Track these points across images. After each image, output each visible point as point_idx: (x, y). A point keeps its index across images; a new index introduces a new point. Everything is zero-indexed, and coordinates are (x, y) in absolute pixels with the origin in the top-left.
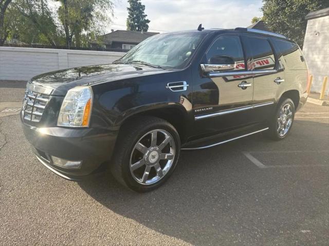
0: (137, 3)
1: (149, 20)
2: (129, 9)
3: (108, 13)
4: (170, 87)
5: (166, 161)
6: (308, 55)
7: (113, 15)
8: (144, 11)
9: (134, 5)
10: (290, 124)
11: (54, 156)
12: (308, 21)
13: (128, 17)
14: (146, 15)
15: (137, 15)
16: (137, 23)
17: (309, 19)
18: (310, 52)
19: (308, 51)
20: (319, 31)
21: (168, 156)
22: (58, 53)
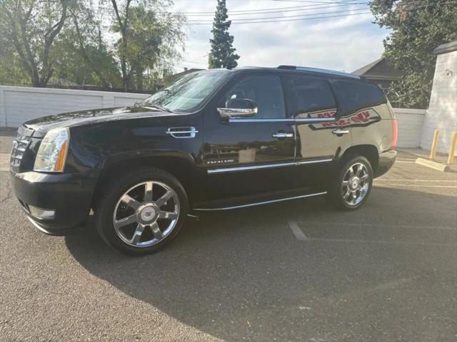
0: (223, 34)
1: (239, 55)
2: (212, 41)
3: (178, 48)
4: (171, 133)
5: (168, 221)
6: (438, 102)
7: (184, 50)
8: (233, 44)
9: (219, 36)
10: (366, 191)
11: (32, 205)
12: (438, 56)
13: (210, 52)
14: (235, 49)
15: (222, 49)
16: (223, 59)
17: (439, 54)
18: (440, 98)
19: (438, 97)
20: (452, 70)
21: (169, 215)
22: (102, 97)
